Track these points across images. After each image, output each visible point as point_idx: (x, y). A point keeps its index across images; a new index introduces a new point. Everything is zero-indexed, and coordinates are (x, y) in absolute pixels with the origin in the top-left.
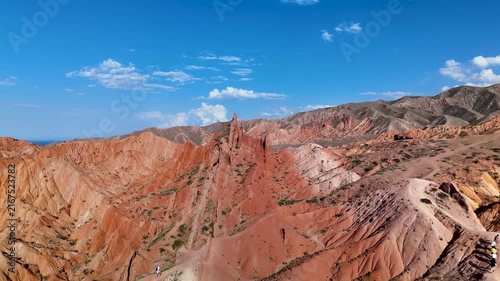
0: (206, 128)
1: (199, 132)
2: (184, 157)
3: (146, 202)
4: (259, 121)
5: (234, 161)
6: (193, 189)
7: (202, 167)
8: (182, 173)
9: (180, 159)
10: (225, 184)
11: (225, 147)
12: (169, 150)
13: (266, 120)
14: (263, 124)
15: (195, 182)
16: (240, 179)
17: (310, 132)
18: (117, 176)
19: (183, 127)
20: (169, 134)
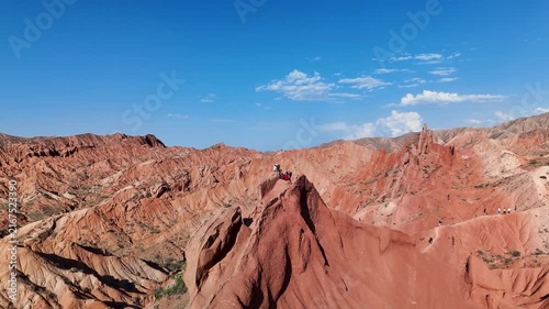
0: (396, 139)
1: (389, 145)
2: (379, 161)
3: (357, 187)
4: (462, 130)
5: (422, 163)
6: (390, 179)
7: (396, 165)
8: (379, 172)
9: (376, 163)
10: (414, 177)
11: (414, 151)
12: (367, 155)
13: (471, 129)
14: (467, 133)
15: (391, 175)
16: (426, 175)
17: (531, 142)
18: (333, 172)
19: (370, 139)
20: (362, 142)
